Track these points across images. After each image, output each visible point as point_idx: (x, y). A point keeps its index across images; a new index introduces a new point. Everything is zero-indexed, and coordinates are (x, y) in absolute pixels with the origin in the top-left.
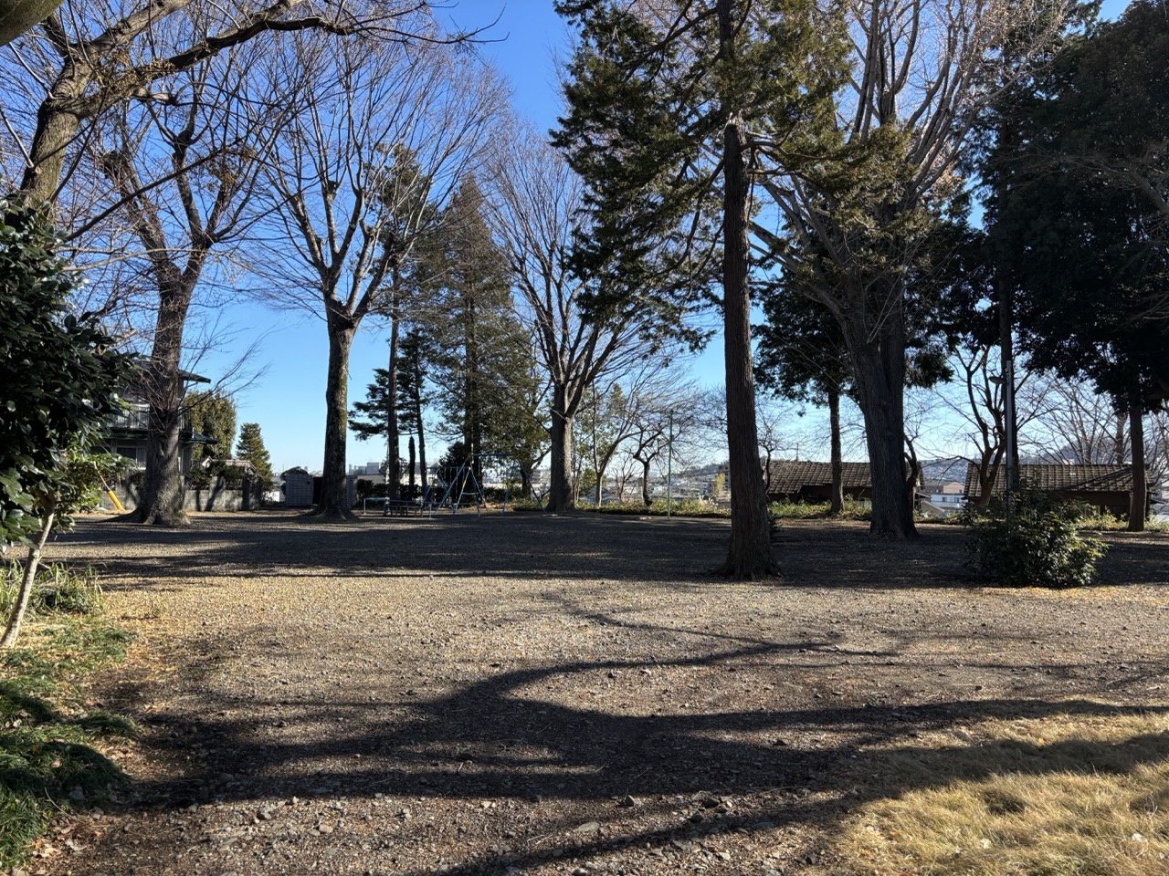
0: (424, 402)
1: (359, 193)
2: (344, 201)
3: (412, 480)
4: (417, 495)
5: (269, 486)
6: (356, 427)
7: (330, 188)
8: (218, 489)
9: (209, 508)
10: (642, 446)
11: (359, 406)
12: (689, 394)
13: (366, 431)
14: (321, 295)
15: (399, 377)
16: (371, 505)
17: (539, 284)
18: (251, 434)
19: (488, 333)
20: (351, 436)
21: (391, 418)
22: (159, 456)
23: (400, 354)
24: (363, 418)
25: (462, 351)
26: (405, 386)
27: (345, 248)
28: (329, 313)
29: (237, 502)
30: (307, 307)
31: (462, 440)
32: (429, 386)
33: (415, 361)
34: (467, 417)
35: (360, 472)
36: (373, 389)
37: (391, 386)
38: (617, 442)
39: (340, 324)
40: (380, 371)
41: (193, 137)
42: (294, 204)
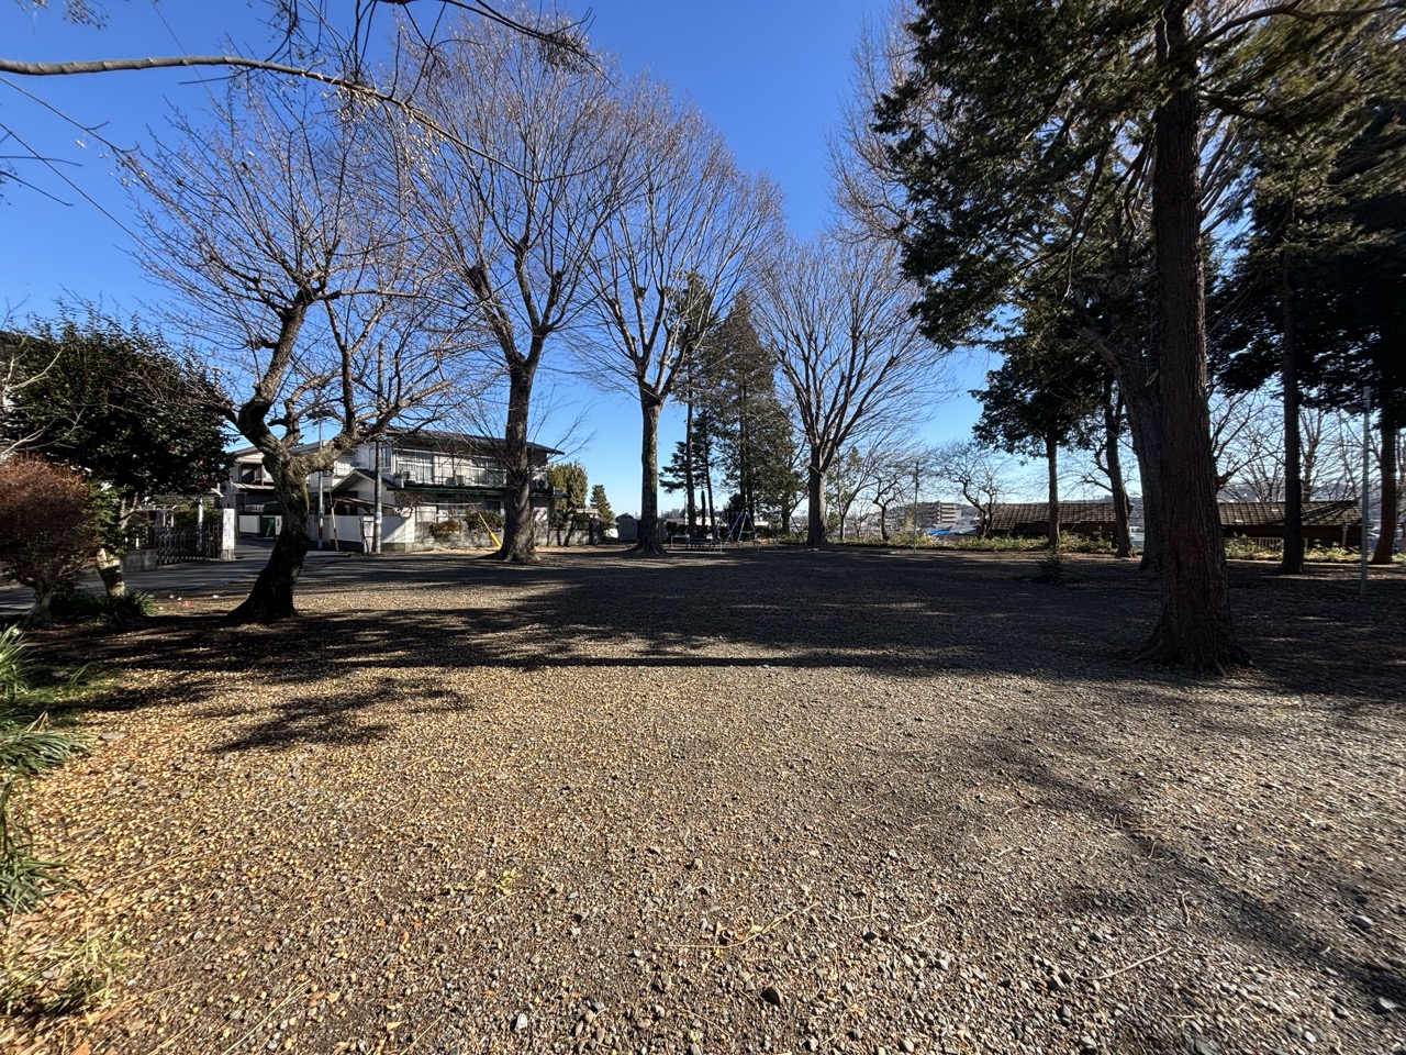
0: (712, 465)
1: (661, 293)
2: (651, 301)
3: (704, 521)
4: (708, 532)
5: (609, 526)
6: (664, 484)
7: (640, 292)
8: (572, 530)
9: (566, 544)
10: (880, 494)
11: (666, 469)
12: (921, 451)
13: (671, 487)
14: (636, 380)
15: (694, 447)
16: (676, 541)
17: (800, 367)
18: (599, 491)
19: (759, 410)
20: (660, 491)
21: (689, 478)
22: (514, 508)
23: (694, 430)
24: (669, 478)
25: (738, 426)
26: (698, 454)
27: (652, 340)
28: (642, 392)
29: (586, 539)
30: (625, 390)
31: (739, 492)
32: (715, 453)
33: (705, 436)
34: (742, 474)
35: (668, 515)
36: (676, 456)
37: (688, 455)
38: (858, 490)
39: (650, 401)
40: (681, 444)
41: (529, 244)
42: (613, 306)
